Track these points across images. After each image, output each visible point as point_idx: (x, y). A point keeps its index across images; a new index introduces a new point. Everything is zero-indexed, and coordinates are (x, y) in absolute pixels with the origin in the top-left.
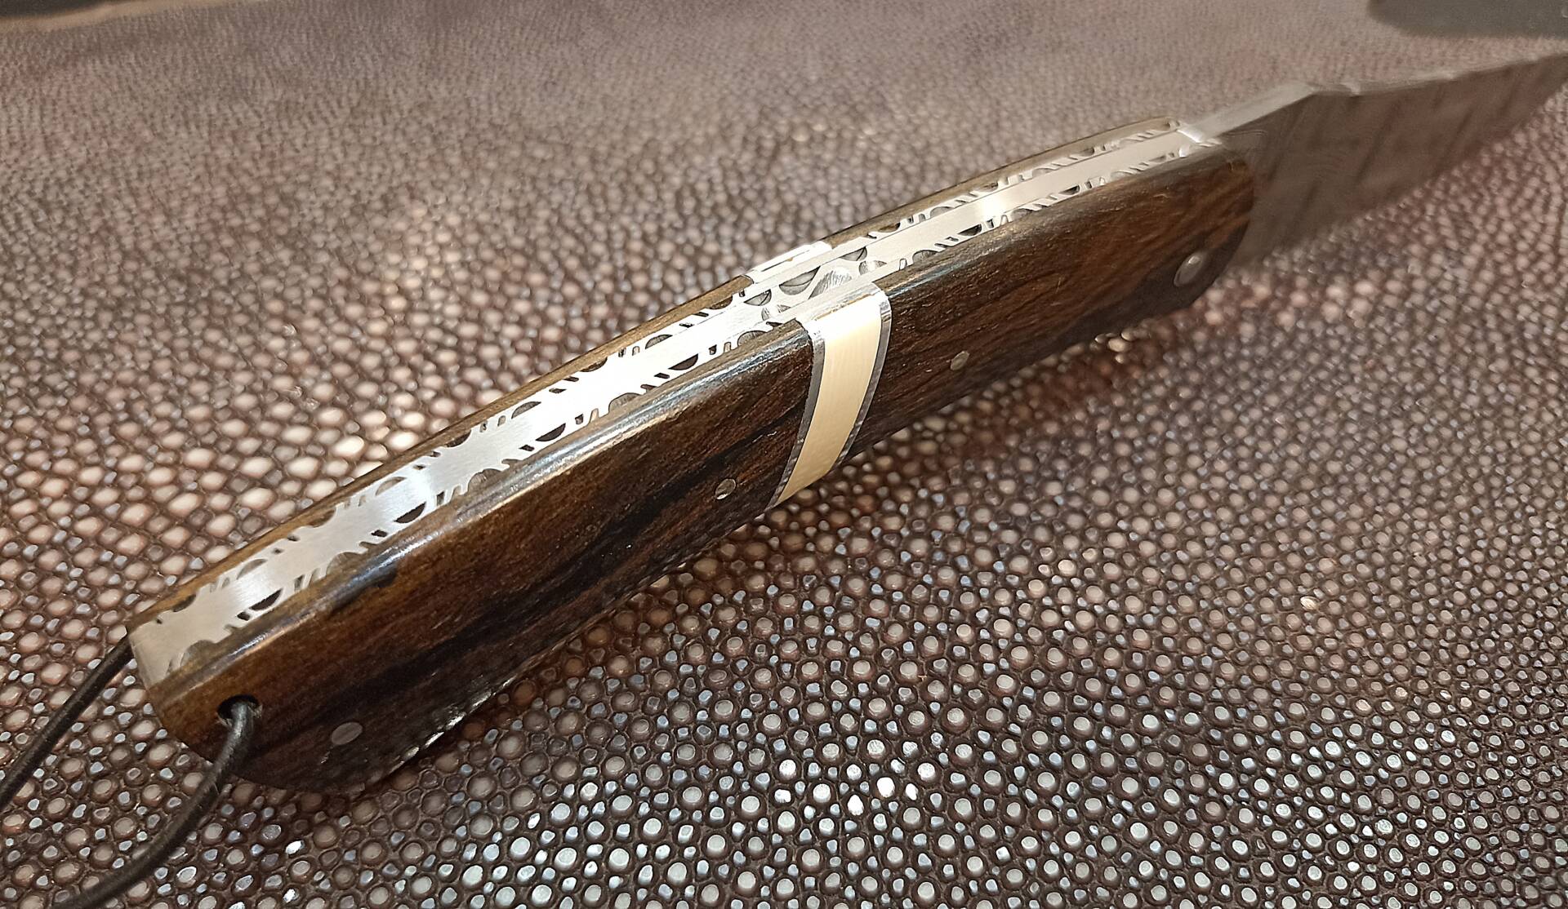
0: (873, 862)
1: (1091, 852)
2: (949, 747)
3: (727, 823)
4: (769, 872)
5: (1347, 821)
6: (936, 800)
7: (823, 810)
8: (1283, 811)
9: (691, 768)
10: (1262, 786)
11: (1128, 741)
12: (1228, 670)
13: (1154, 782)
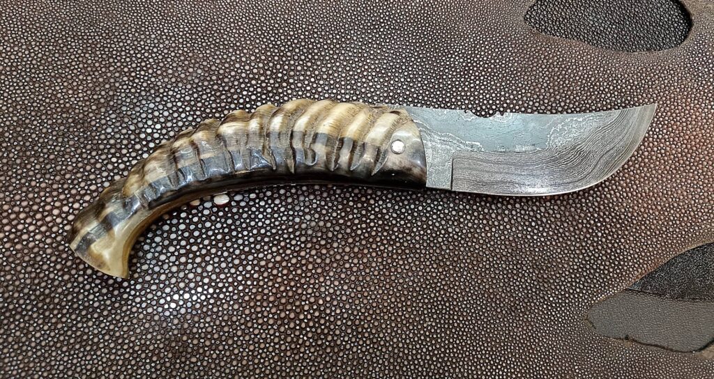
0: (265, 350)
1: (316, 354)
2: (288, 324)
3: (234, 337)
4: (241, 350)
5: (378, 353)
6: (282, 337)
7: (256, 335)
8: (364, 349)
9: (226, 321)
10: (361, 343)
11: (332, 327)
12: (363, 310)
13: (335, 338)
